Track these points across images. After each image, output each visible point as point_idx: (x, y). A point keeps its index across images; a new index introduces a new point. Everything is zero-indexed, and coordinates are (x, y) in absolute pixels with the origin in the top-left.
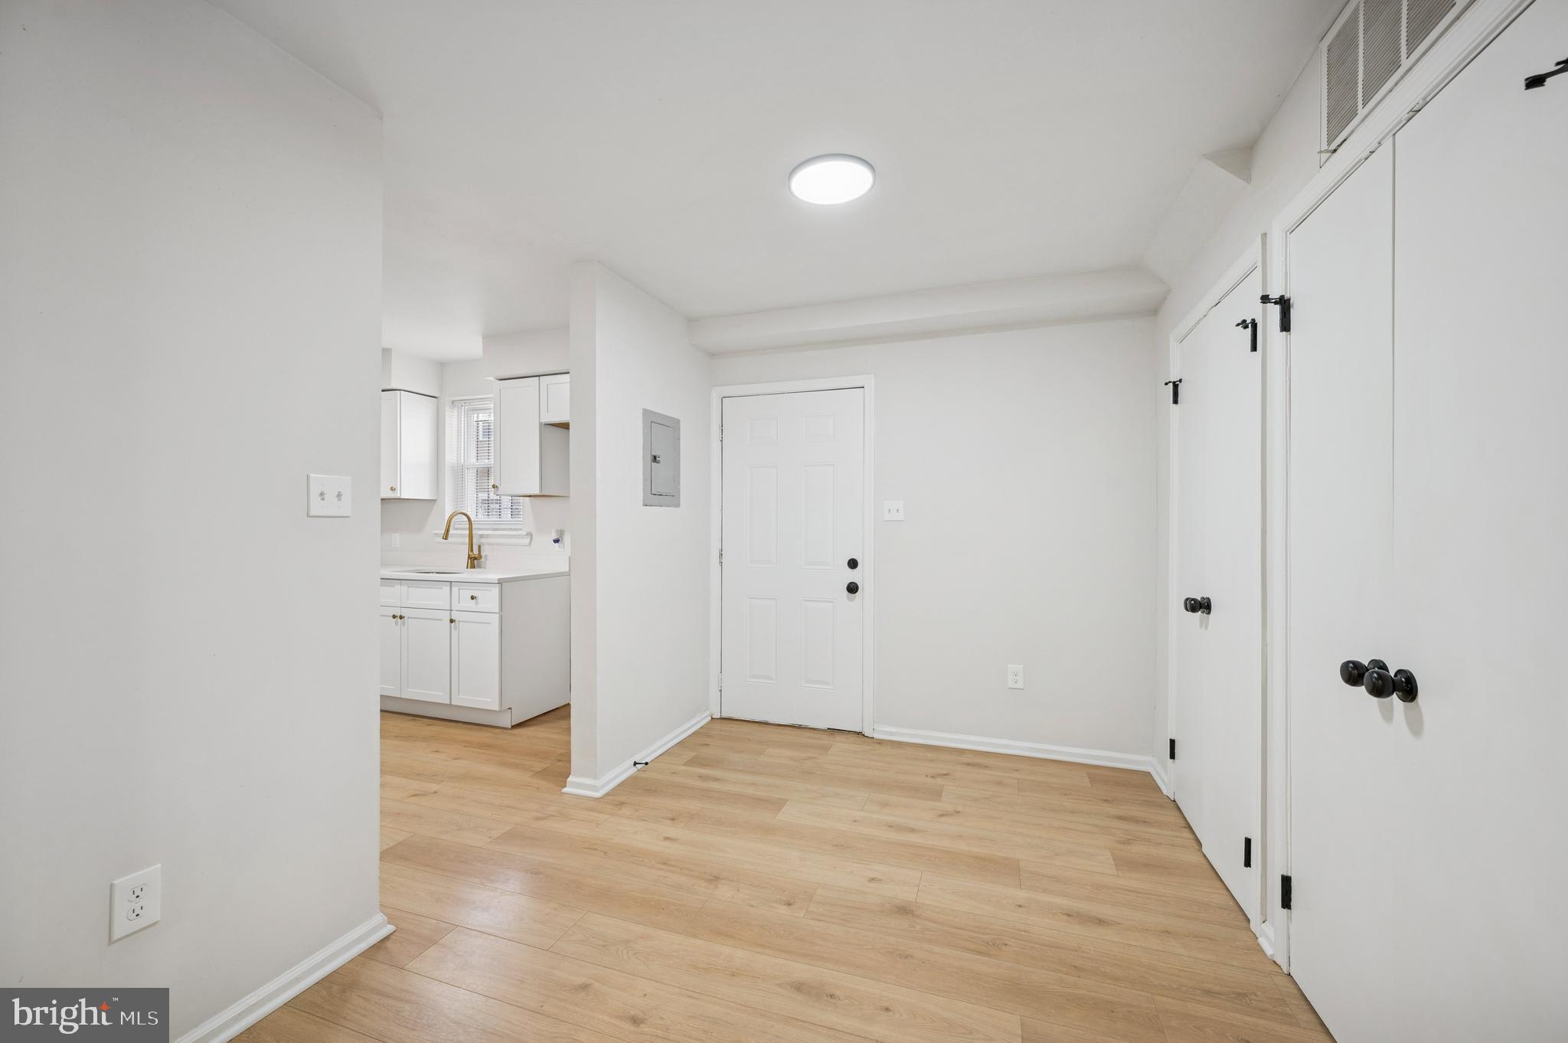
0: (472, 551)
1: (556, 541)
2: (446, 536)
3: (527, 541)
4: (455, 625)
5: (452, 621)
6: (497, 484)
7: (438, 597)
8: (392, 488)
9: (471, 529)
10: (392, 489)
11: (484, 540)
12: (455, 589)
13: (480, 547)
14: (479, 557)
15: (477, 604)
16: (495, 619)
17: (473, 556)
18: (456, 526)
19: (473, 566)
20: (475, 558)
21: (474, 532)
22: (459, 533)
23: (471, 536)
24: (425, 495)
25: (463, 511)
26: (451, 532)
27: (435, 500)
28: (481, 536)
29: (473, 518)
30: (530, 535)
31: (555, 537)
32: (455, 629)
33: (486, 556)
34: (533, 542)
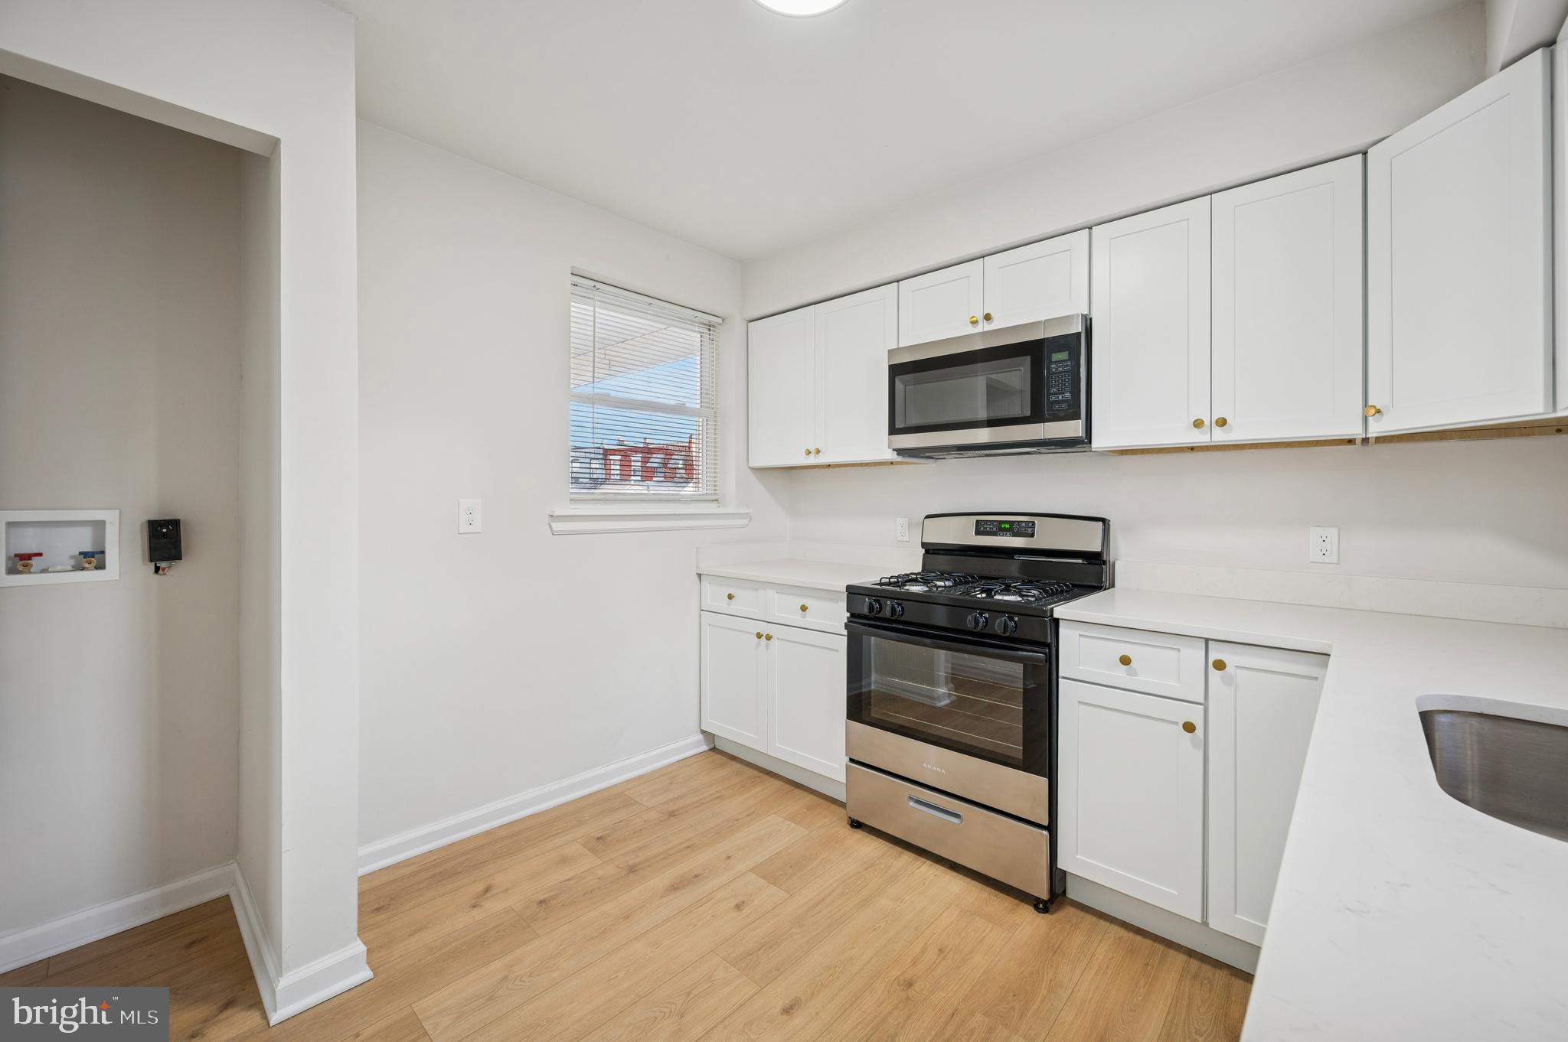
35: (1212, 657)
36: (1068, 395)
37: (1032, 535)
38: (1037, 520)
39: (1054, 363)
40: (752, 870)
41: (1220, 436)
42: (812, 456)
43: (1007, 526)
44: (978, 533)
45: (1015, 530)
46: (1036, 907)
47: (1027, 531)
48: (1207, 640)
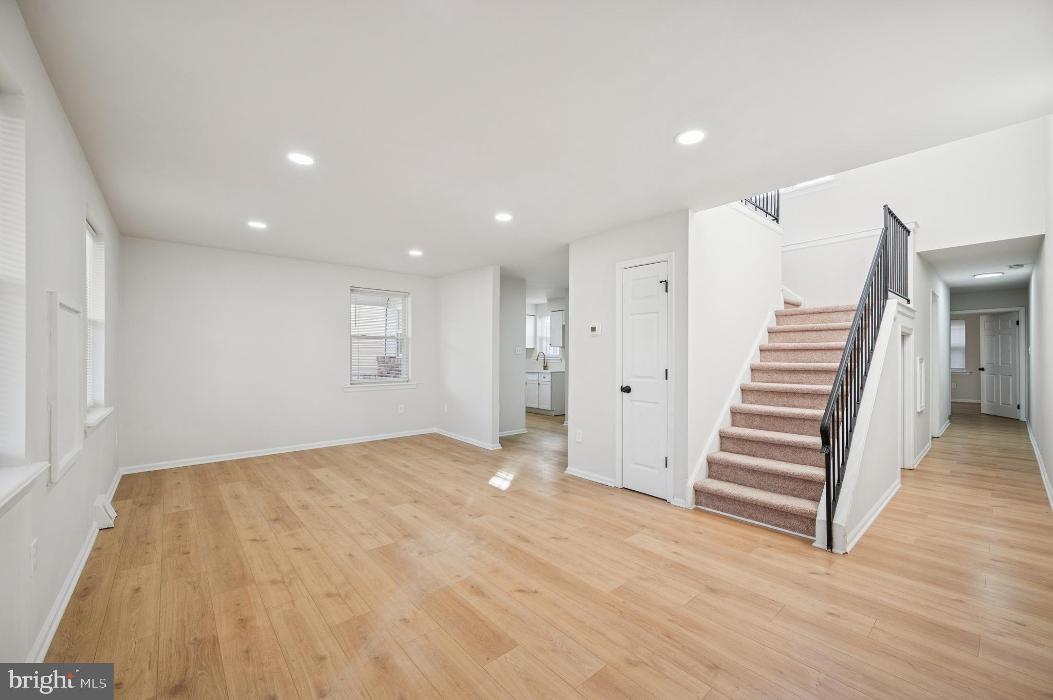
0: (545, 364)
2: (538, 359)
4: (540, 386)
5: (539, 384)
7: (534, 377)
9: (544, 358)
11: (548, 361)
12: (539, 375)
14: (546, 366)
15: (545, 379)
16: (550, 383)
18: (541, 356)
19: (545, 369)
22: (541, 359)
23: (544, 359)
24: (532, 347)
25: (542, 352)
27: (534, 349)
28: (547, 360)
29: (545, 354)
30: (561, 359)
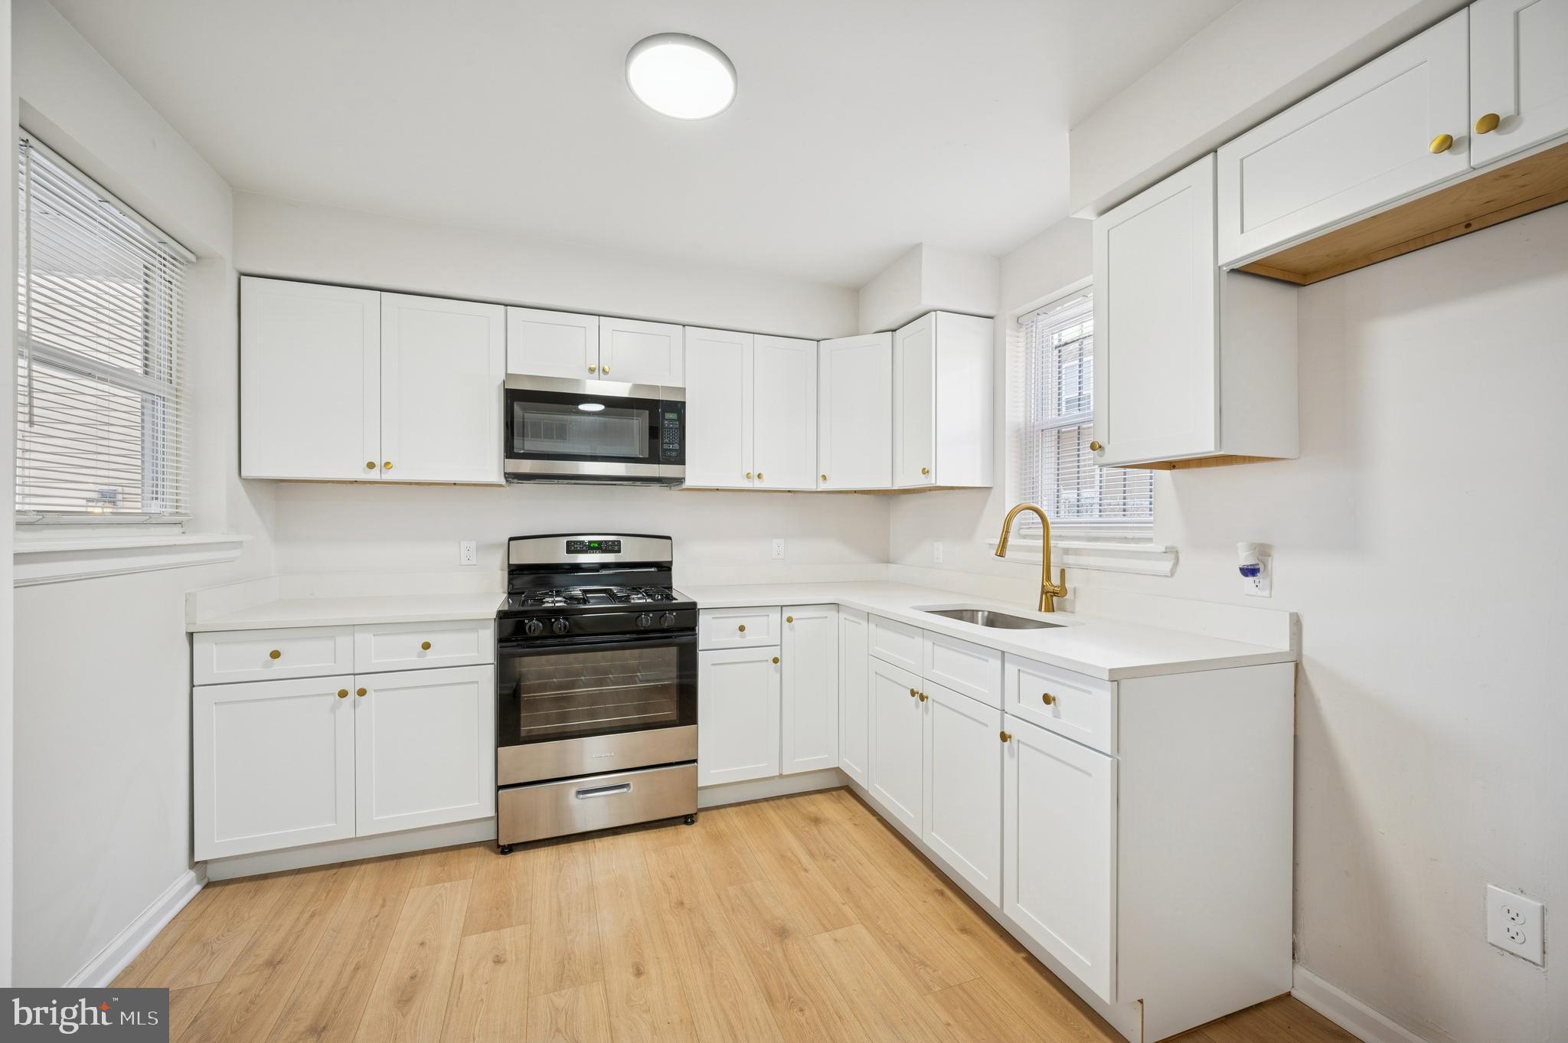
0: (1049, 578)
1: (1250, 571)
2: (1001, 551)
3: (1166, 565)
4: (1011, 748)
5: (1004, 737)
6: (1101, 440)
8: (924, 469)
9: (1046, 538)
10: (925, 472)
11: (1070, 559)
12: (1011, 669)
13: (1063, 572)
14: (1062, 589)
15: (1057, 715)
16: (1102, 764)
17: (1051, 589)
18: (1023, 532)
19: (1050, 609)
20: (1055, 594)
21: (1052, 543)
22: (1026, 545)
23: (1047, 551)
24: (974, 478)
25: (1035, 505)
26: (1011, 541)
27: (989, 488)
28: (1066, 551)
29: (1050, 517)
30: (1173, 552)
31: (1247, 560)
32: (1012, 755)
33: (1075, 590)
34: (1179, 568)
35: (786, 615)
36: (677, 446)
37: (619, 551)
38: (622, 539)
39: (667, 420)
40: (465, 932)
41: (758, 484)
42: (376, 471)
43: (596, 545)
44: (569, 551)
45: (602, 547)
46: (686, 823)
47: (613, 547)
48: (782, 606)
